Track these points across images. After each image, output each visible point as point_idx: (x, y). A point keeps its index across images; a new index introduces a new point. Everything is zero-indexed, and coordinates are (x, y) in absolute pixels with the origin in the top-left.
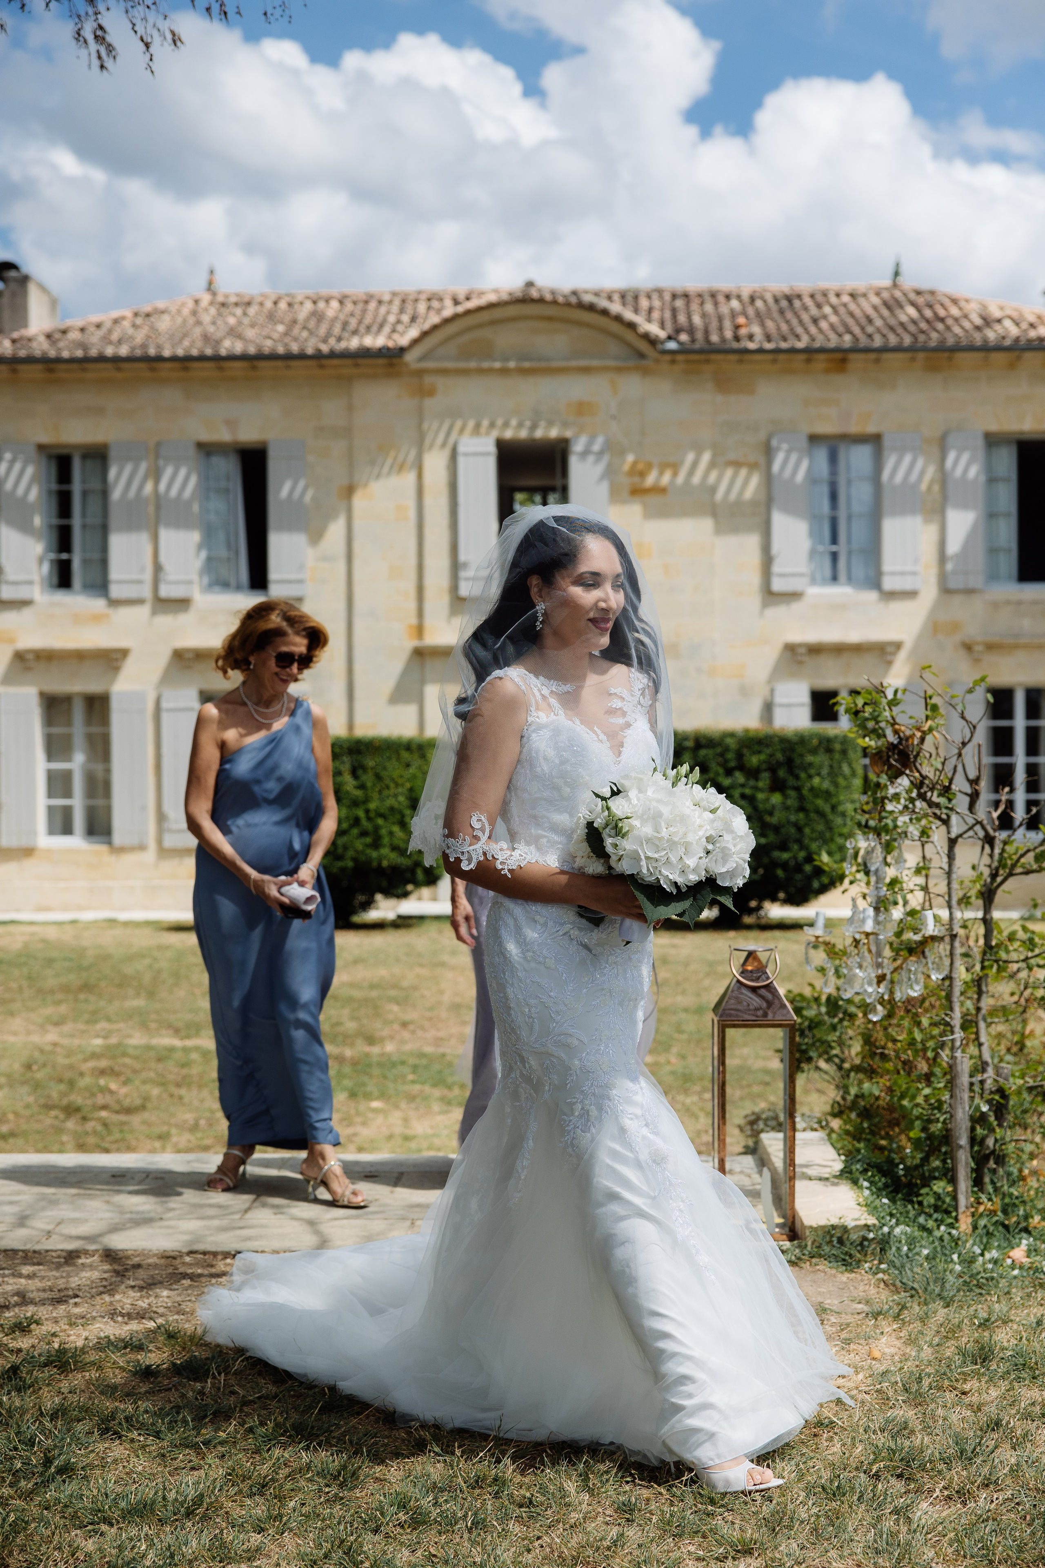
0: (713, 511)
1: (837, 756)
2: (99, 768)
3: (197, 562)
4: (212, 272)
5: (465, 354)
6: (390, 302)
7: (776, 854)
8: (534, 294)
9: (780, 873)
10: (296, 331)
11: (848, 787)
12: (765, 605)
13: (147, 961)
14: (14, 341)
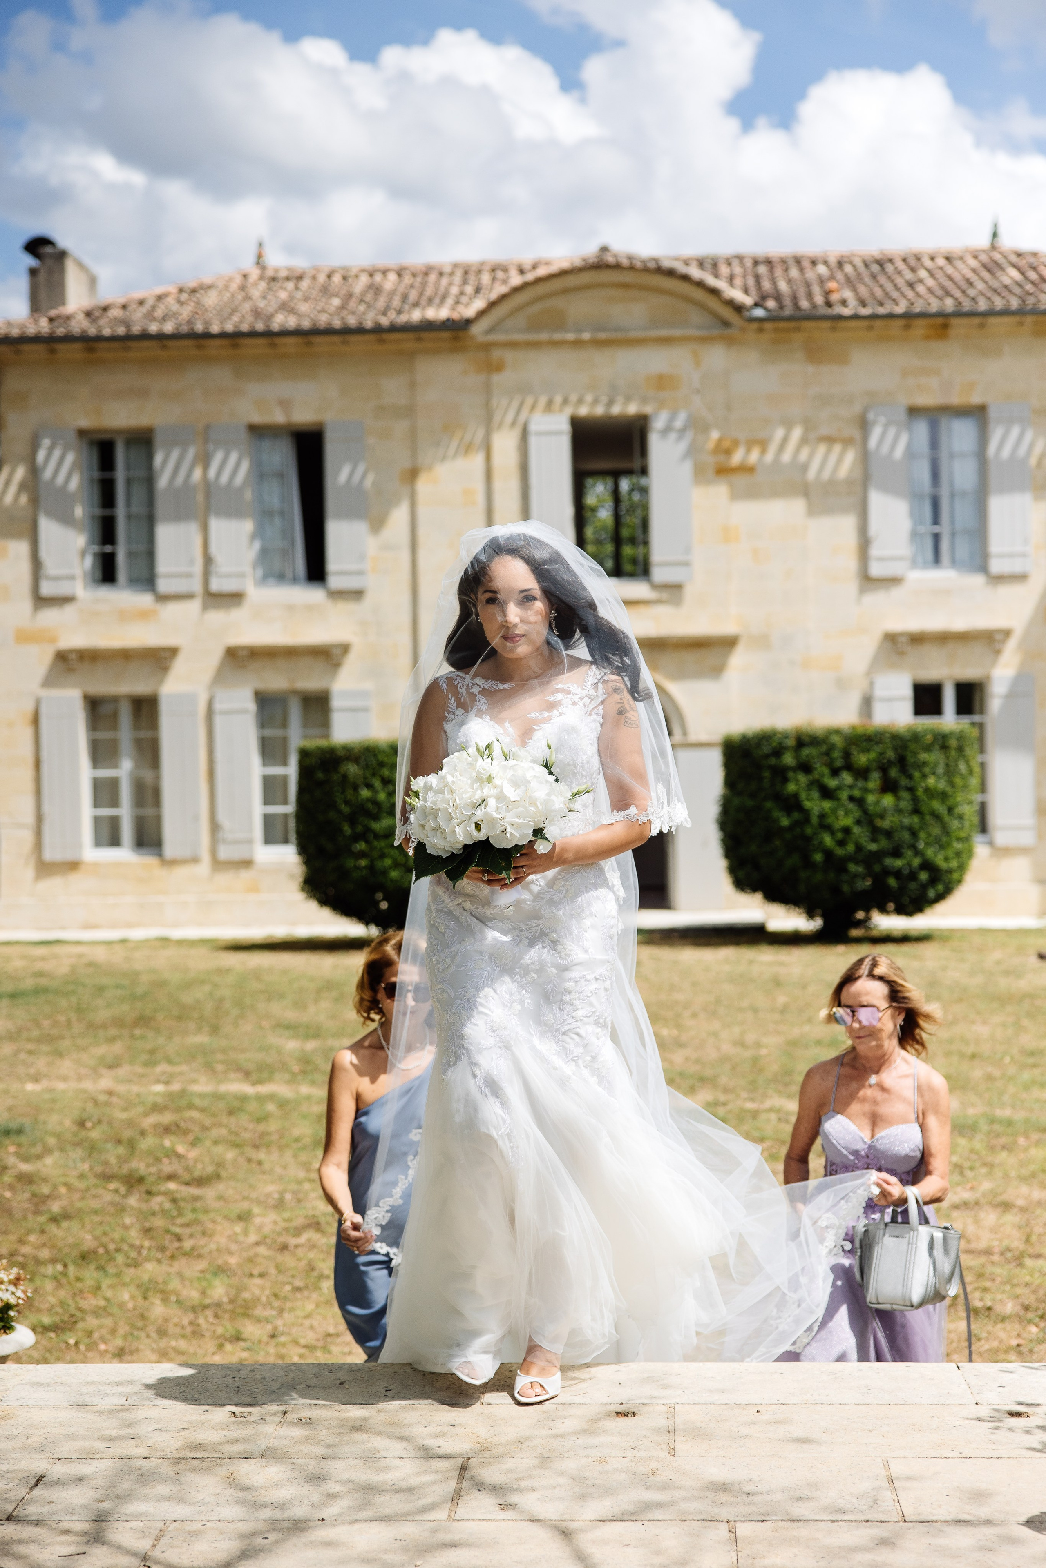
0: (804, 490)
1: (953, 753)
2: (147, 775)
3: (251, 552)
4: (260, 245)
5: (535, 325)
6: (451, 274)
7: (889, 862)
8: (610, 259)
9: (892, 882)
10: (352, 304)
11: (965, 787)
12: (862, 591)
13: (207, 988)
14: (51, 320)
